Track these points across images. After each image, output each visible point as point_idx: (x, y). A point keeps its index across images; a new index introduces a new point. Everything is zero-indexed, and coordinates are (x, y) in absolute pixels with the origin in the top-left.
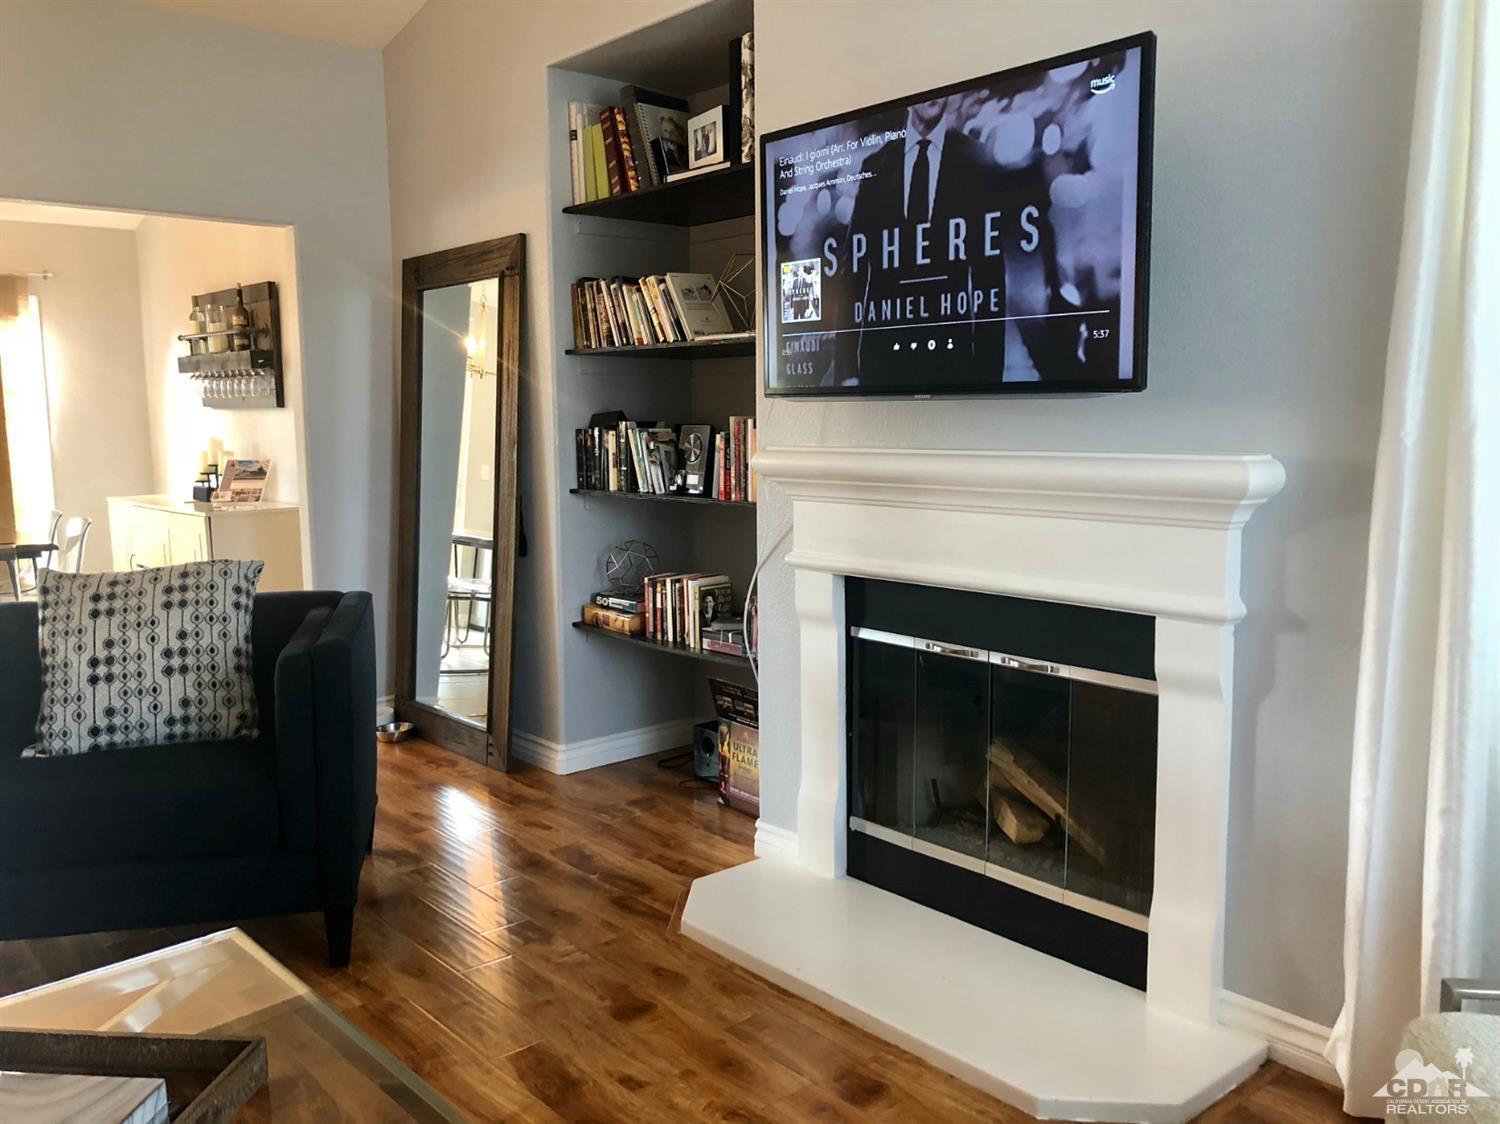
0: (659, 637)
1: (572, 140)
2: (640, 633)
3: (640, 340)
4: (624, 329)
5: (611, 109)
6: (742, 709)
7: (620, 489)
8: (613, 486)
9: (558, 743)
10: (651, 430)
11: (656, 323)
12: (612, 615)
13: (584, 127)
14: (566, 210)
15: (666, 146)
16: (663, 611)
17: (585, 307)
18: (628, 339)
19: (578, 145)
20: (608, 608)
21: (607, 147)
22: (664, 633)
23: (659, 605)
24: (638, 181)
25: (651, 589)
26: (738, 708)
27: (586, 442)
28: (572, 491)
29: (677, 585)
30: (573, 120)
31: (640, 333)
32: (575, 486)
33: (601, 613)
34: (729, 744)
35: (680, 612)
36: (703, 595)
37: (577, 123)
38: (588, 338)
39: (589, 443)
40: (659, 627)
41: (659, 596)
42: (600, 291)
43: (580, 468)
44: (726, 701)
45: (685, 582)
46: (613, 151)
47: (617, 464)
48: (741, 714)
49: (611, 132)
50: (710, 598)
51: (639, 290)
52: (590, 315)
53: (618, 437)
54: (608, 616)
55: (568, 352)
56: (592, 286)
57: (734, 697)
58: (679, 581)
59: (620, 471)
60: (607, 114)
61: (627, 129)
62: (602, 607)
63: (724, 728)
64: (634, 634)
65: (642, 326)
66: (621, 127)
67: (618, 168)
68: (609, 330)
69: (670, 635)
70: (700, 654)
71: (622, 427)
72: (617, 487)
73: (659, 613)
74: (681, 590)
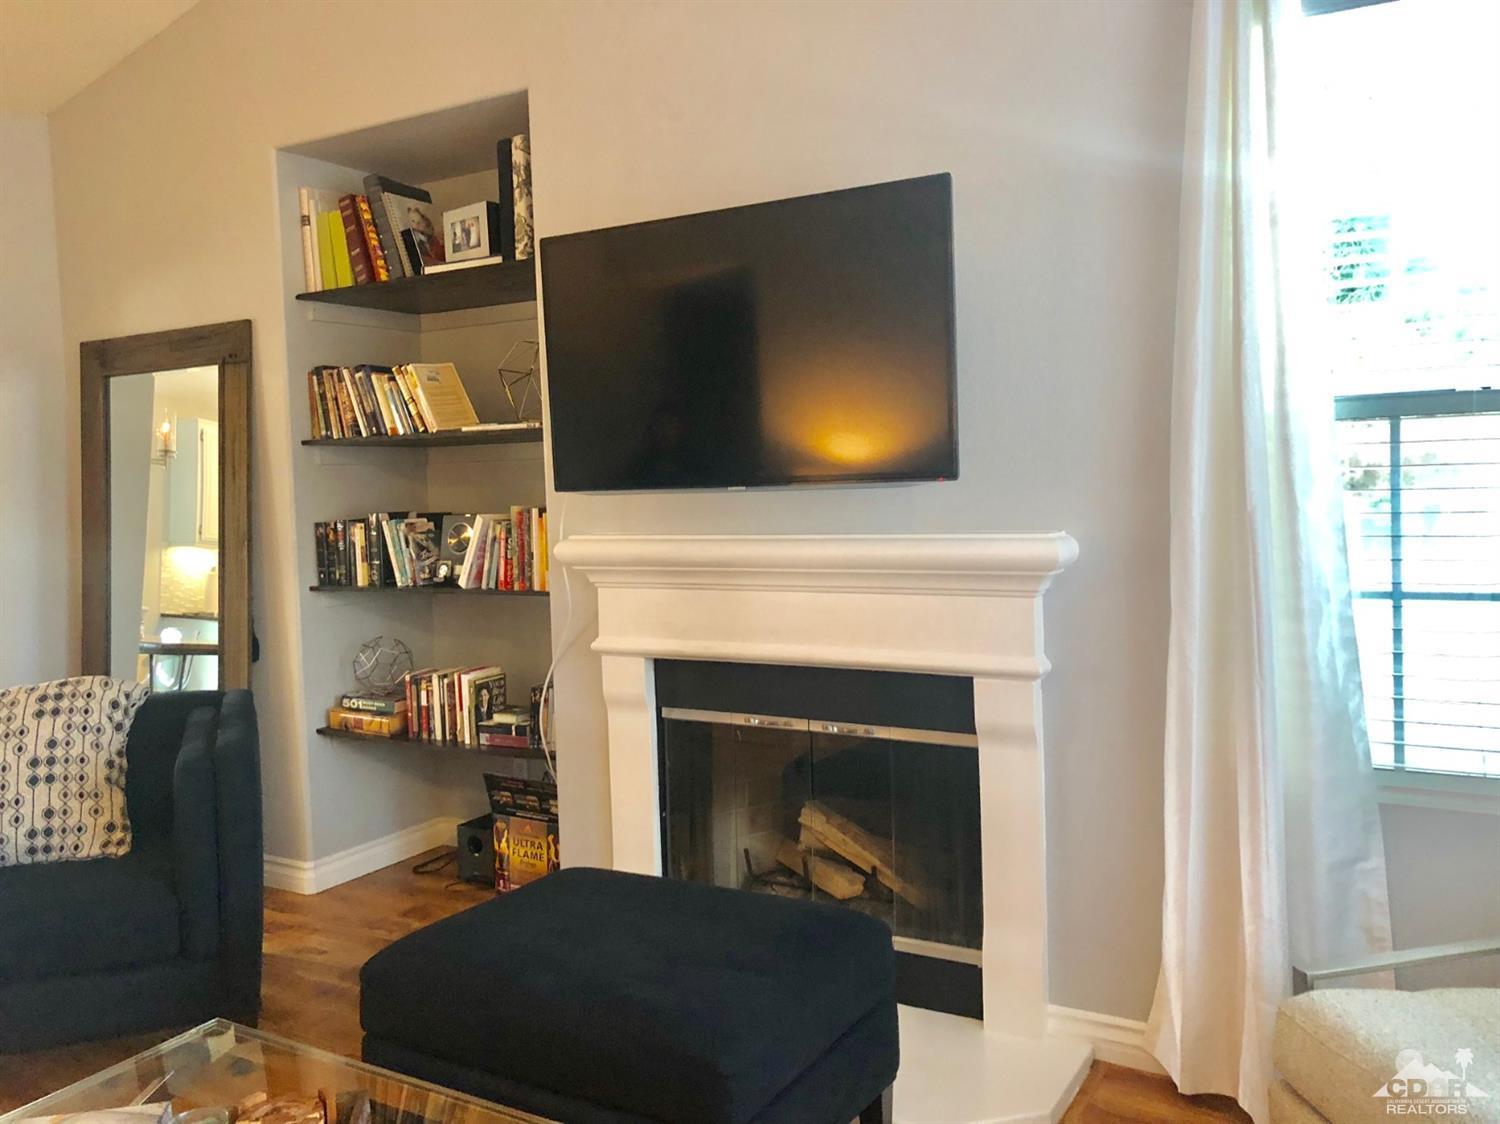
0: (425, 736)
1: (303, 224)
2: (402, 735)
3: (394, 430)
4: (374, 418)
5: (353, 198)
6: (524, 802)
7: (372, 584)
8: (362, 580)
9: (305, 860)
10: (406, 521)
11: (414, 413)
12: (366, 718)
13: (318, 213)
14: (299, 297)
15: (418, 237)
16: (429, 709)
17: (323, 397)
18: (378, 428)
19: (311, 232)
20: (358, 710)
21: (348, 236)
22: (431, 731)
23: (424, 703)
24: (388, 270)
25: (414, 687)
26: (519, 802)
27: (327, 536)
28: (312, 589)
29: (446, 681)
30: (305, 206)
31: (393, 421)
32: (315, 583)
33: (352, 716)
34: (507, 841)
35: (450, 708)
36: (478, 688)
37: (309, 208)
38: (328, 427)
39: (331, 537)
40: (425, 726)
41: (423, 694)
42: (341, 379)
43: (320, 563)
44: (504, 797)
45: (456, 677)
46: (357, 238)
47: (368, 557)
48: (522, 808)
49: (352, 219)
50: (485, 692)
51: (393, 379)
52: (331, 404)
53: (367, 529)
54: (361, 720)
55: (304, 443)
56: (332, 375)
57: (514, 791)
58: (445, 676)
59: (371, 566)
60: (347, 202)
61: (373, 219)
62: (350, 709)
63: (500, 825)
64: (393, 737)
65: (396, 415)
66: (367, 216)
67: (363, 256)
68: (355, 420)
69: (438, 735)
70: (477, 750)
71: (373, 519)
72: (367, 583)
73: (424, 713)
74: (451, 686)
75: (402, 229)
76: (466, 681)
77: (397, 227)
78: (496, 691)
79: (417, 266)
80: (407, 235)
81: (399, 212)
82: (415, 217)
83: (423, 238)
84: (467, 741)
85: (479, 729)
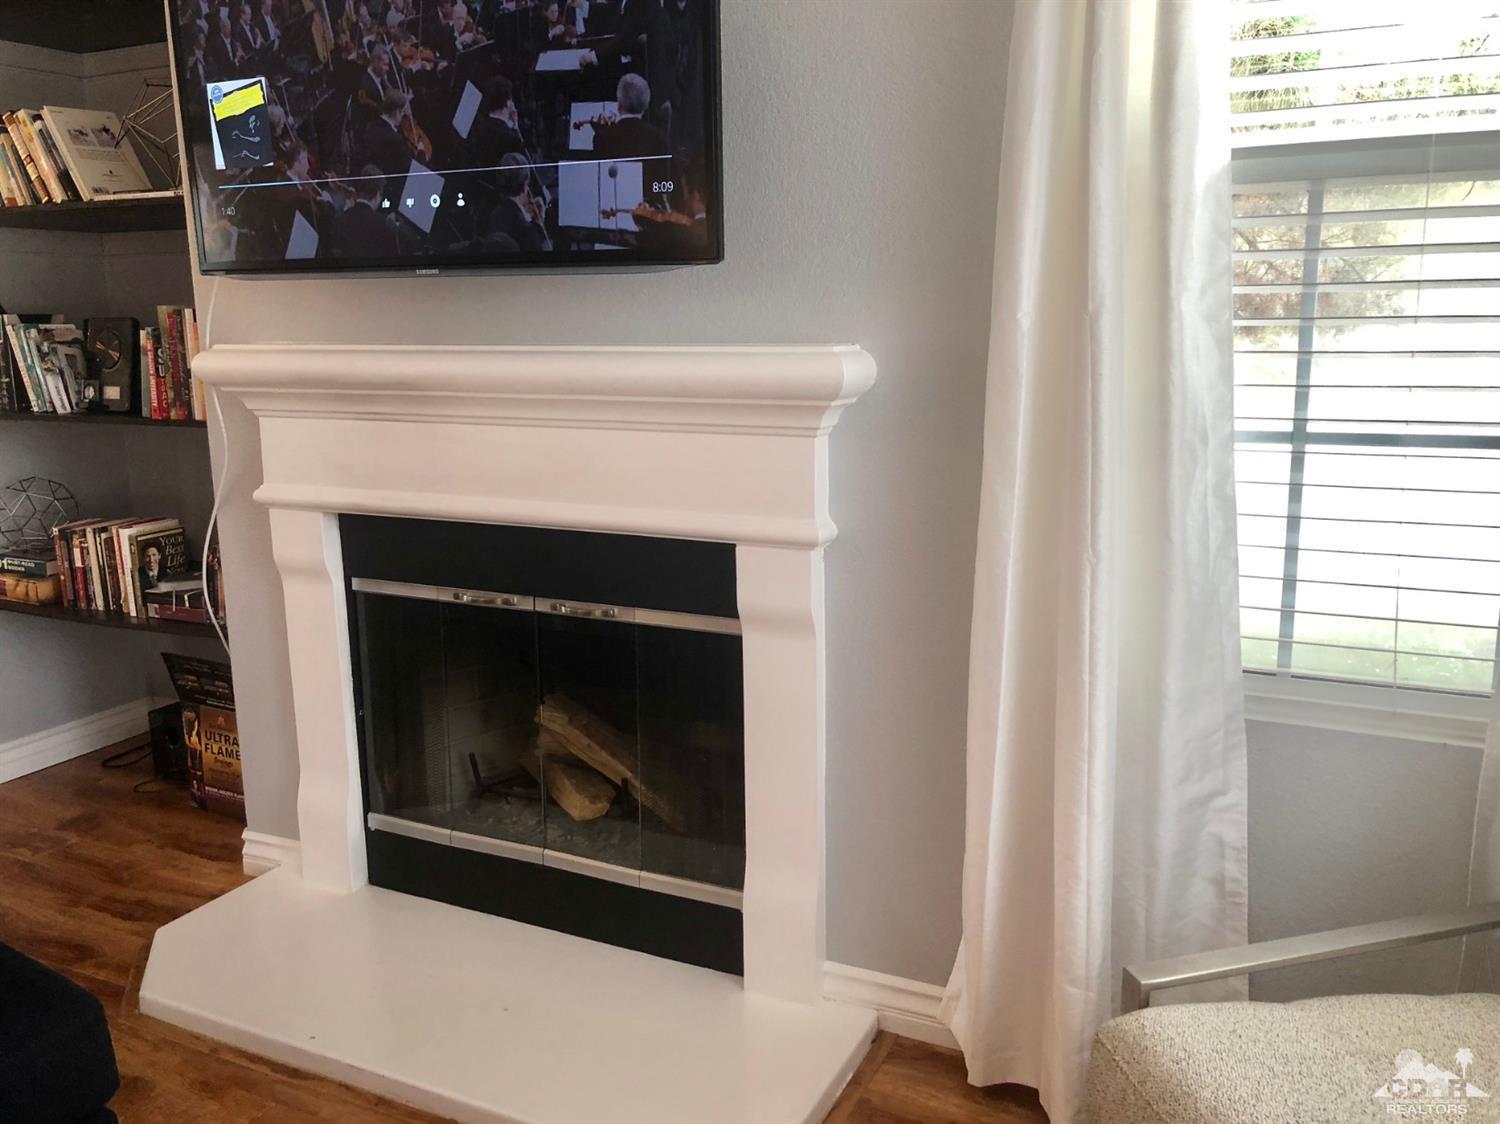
0: (81, 604)
2: (54, 604)
6: (212, 688)
10: (42, 327)
16: (85, 571)
22: (89, 598)
23: (78, 564)
25: (64, 543)
26: (206, 688)
29: (104, 536)
34: (198, 734)
35: (110, 570)
36: (143, 547)
40: (80, 591)
41: (76, 552)
44: (190, 681)
45: (114, 531)
50: (153, 551)
57: (199, 675)
58: (104, 530)
64: (45, 604)
69: (100, 603)
70: (145, 625)
73: (79, 577)
74: (109, 542)
76: (125, 536)
84: (133, 613)
85: (146, 599)
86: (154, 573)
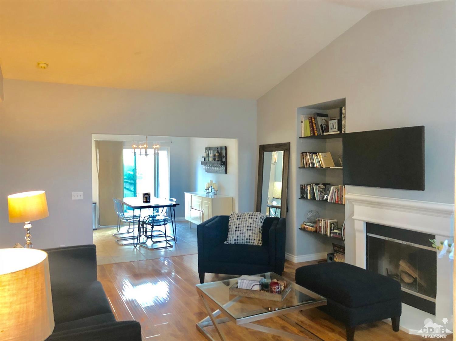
0: (320, 233)
1: (301, 123)
2: (315, 232)
3: (317, 166)
4: (313, 164)
5: (311, 117)
7: (311, 199)
8: (309, 198)
9: (295, 255)
10: (319, 186)
11: (321, 163)
12: (309, 227)
13: (304, 120)
14: (300, 138)
15: (324, 126)
16: (321, 227)
17: (303, 158)
18: (314, 166)
19: (303, 124)
20: (307, 225)
21: (310, 125)
22: (321, 232)
23: (320, 225)
24: (317, 133)
25: (318, 222)
27: (303, 187)
28: (299, 198)
29: (325, 221)
30: (302, 119)
31: (316, 165)
33: (306, 226)
34: (337, 258)
35: (325, 228)
36: (331, 224)
37: (303, 120)
38: (304, 165)
39: (303, 188)
40: (320, 230)
41: (320, 223)
42: (307, 155)
43: (301, 193)
44: (336, 248)
46: (312, 126)
47: (310, 193)
48: (340, 251)
49: (311, 122)
50: (333, 225)
51: (317, 156)
52: (305, 160)
53: (311, 187)
54: (308, 227)
55: (299, 168)
56: (305, 154)
57: (338, 247)
58: (325, 220)
59: (311, 194)
60: (310, 118)
61: (315, 122)
62: (306, 225)
63: (335, 255)
64: (314, 232)
65: (317, 164)
66: (314, 122)
67: (313, 130)
68: (309, 164)
69: (323, 232)
70: (330, 237)
71: (312, 185)
72: (310, 198)
73: (320, 227)
74: (326, 222)
75: (321, 124)
76: (329, 222)
77: (320, 124)
78: (335, 225)
79: (323, 132)
80: (321, 126)
81: (320, 121)
82: (324, 121)
83: (325, 126)
84: (328, 235)
85: (331, 233)
86: (332, 228)
